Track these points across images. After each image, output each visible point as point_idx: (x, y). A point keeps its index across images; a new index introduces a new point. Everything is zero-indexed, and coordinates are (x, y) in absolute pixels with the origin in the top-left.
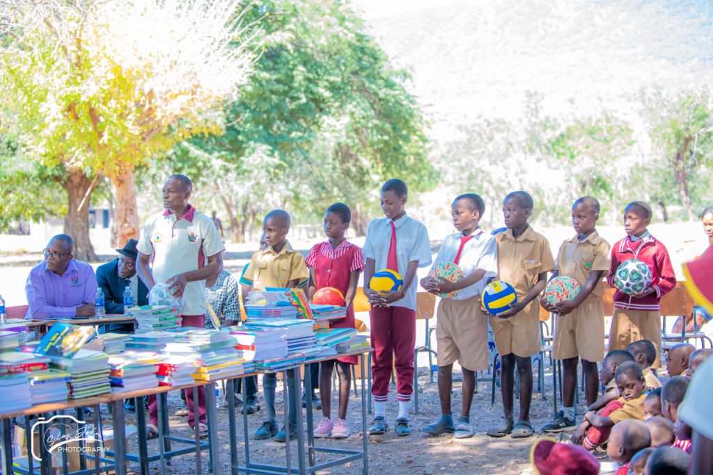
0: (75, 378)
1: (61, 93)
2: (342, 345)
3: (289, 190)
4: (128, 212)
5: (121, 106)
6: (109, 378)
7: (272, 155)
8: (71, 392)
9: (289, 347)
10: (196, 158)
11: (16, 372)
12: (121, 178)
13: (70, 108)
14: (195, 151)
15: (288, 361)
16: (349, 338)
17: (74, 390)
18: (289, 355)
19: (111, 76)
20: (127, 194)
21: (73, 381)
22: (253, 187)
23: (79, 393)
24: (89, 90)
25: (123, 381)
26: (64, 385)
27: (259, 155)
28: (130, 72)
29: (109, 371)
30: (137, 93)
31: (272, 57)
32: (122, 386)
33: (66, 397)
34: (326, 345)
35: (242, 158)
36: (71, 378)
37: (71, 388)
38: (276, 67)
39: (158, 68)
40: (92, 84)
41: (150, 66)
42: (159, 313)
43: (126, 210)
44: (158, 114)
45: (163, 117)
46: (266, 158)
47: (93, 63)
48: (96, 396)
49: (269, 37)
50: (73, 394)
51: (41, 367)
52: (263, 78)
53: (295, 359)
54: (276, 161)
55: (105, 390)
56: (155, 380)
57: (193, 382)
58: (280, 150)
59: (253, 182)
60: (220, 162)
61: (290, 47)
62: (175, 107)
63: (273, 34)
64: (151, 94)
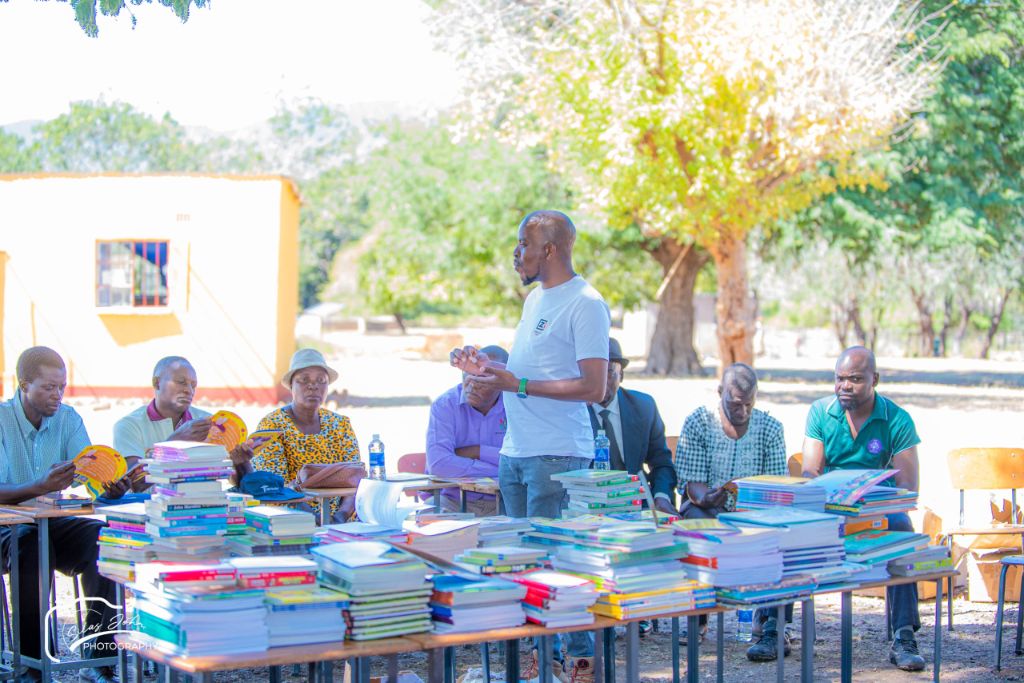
0: (358, 604)
1: (631, 113)
2: (899, 563)
3: (1011, 280)
4: (735, 303)
5: (725, 138)
6: (429, 605)
7: (975, 225)
8: (350, 628)
9: (786, 564)
10: (855, 224)
11: (251, 588)
12: (725, 250)
13: (647, 138)
14: (853, 213)
15: (782, 589)
16: (912, 549)
17: (356, 624)
18: (784, 578)
19: (710, 92)
20: (733, 275)
21: (354, 608)
22: (955, 271)
23: (366, 630)
24: (674, 111)
25: (453, 612)
26: (337, 613)
27: (954, 225)
28: (738, 84)
29: (430, 593)
30: (748, 117)
31: (976, 71)
32: (451, 622)
33: (340, 637)
34: (865, 562)
35: (929, 227)
36: (352, 603)
37: (352, 620)
38: (985, 87)
39: (781, 81)
40: (680, 100)
41: (771, 78)
42: (609, 483)
43: (731, 299)
44: (782, 152)
45: (787, 157)
46: (966, 231)
47: (684, 69)
48: (400, 636)
49: (972, 40)
50: (354, 631)
51: (303, 578)
52: (962, 105)
53: (795, 586)
54: (981, 234)
55: (420, 626)
56: (518, 613)
57: (590, 621)
58: (988, 218)
59: (955, 265)
60: (893, 231)
61: (1004, 58)
62: (809, 143)
63: (978, 37)
64: (770, 123)
